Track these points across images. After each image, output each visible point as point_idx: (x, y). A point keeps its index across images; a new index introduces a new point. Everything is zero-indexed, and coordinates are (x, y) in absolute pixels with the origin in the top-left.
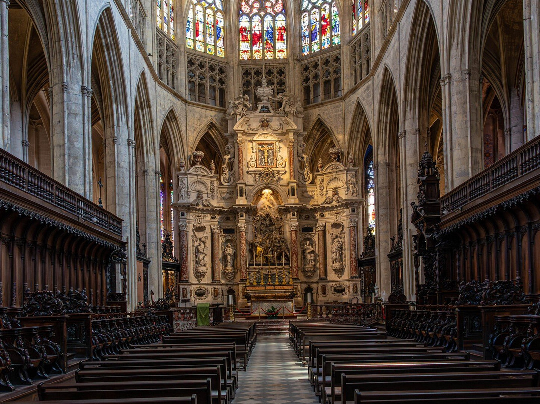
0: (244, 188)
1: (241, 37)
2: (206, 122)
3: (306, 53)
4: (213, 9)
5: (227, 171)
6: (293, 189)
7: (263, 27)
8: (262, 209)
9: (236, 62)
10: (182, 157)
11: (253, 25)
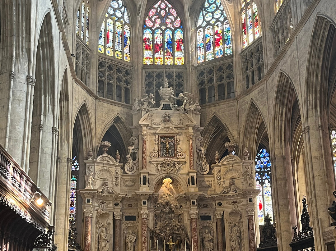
0: (147, 176)
1: (144, 45)
2: (113, 116)
3: (201, 61)
4: (121, 22)
5: (130, 160)
6: (193, 178)
7: (163, 39)
8: (162, 197)
9: (140, 66)
10: (90, 146)
11: (155, 37)
